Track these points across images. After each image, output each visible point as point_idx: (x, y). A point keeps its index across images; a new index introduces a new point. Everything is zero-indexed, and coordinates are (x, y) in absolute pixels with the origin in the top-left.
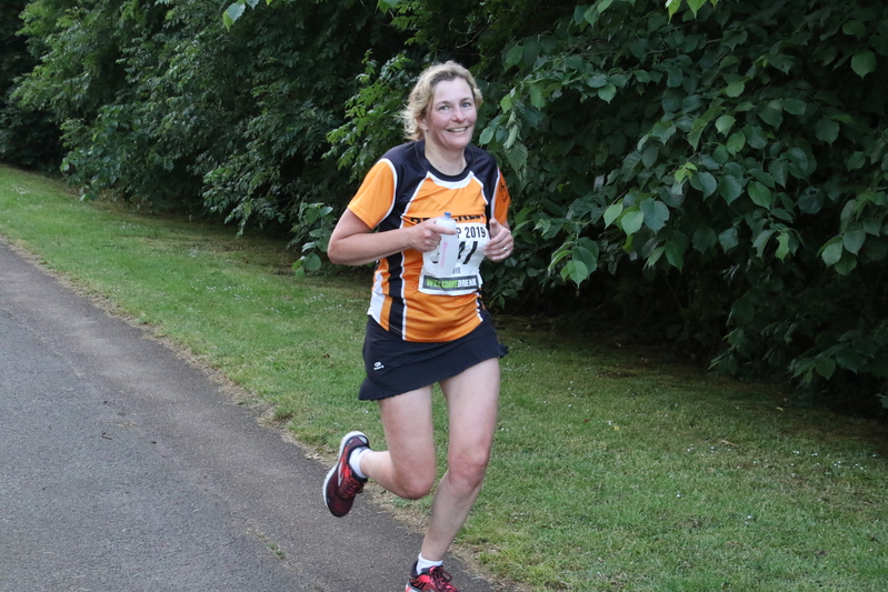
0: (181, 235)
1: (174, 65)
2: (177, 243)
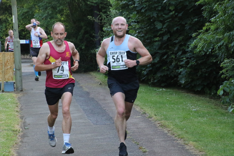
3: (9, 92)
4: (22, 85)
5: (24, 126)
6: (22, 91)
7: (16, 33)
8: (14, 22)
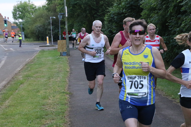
3: (64, 56)
4: (69, 53)
5: (71, 69)
6: (69, 55)
7: (67, 32)
8: (66, 28)
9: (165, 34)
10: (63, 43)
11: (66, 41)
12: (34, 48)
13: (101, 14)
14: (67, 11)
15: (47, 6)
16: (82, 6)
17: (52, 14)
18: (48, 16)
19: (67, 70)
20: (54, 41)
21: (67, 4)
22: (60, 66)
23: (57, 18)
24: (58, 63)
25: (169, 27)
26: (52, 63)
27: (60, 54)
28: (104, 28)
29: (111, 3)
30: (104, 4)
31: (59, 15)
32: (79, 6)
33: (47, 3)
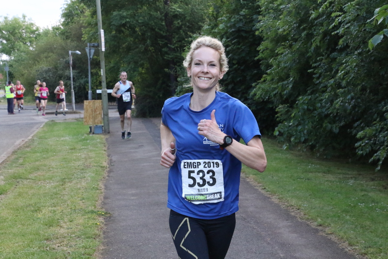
0: (344, 172)
1: (341, 71)
2: (341, 176)
3: (98, 134)
4: (109, 128)
5: (111, 162)
6: (109, 133)
7: (104, 84)
8: (102, 74)
9: (306, 92)
10: (95, 107)
11: (102, 102)
12: (34, 117)
13: (177, 47)
14: (105, 39)
15: (62, 28)
16: (137, 29)
17: (73, 44)
18: (64, 49)
19: (102, 164)
20: (76, 102)
21: (104, 23)
22: (88, 155)
23: (84, 54)
24: (84, 149)
25: (314, 78)
26: (72, 149)
27: (89, 130)
28: (184, 76)
29: (197, 24)
30: (183, 26)
31: (87, 46)
32: (130, 30)
33: (64, 22)
